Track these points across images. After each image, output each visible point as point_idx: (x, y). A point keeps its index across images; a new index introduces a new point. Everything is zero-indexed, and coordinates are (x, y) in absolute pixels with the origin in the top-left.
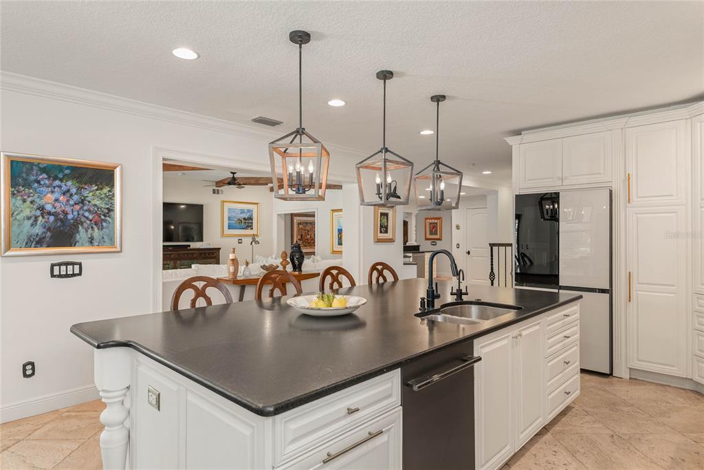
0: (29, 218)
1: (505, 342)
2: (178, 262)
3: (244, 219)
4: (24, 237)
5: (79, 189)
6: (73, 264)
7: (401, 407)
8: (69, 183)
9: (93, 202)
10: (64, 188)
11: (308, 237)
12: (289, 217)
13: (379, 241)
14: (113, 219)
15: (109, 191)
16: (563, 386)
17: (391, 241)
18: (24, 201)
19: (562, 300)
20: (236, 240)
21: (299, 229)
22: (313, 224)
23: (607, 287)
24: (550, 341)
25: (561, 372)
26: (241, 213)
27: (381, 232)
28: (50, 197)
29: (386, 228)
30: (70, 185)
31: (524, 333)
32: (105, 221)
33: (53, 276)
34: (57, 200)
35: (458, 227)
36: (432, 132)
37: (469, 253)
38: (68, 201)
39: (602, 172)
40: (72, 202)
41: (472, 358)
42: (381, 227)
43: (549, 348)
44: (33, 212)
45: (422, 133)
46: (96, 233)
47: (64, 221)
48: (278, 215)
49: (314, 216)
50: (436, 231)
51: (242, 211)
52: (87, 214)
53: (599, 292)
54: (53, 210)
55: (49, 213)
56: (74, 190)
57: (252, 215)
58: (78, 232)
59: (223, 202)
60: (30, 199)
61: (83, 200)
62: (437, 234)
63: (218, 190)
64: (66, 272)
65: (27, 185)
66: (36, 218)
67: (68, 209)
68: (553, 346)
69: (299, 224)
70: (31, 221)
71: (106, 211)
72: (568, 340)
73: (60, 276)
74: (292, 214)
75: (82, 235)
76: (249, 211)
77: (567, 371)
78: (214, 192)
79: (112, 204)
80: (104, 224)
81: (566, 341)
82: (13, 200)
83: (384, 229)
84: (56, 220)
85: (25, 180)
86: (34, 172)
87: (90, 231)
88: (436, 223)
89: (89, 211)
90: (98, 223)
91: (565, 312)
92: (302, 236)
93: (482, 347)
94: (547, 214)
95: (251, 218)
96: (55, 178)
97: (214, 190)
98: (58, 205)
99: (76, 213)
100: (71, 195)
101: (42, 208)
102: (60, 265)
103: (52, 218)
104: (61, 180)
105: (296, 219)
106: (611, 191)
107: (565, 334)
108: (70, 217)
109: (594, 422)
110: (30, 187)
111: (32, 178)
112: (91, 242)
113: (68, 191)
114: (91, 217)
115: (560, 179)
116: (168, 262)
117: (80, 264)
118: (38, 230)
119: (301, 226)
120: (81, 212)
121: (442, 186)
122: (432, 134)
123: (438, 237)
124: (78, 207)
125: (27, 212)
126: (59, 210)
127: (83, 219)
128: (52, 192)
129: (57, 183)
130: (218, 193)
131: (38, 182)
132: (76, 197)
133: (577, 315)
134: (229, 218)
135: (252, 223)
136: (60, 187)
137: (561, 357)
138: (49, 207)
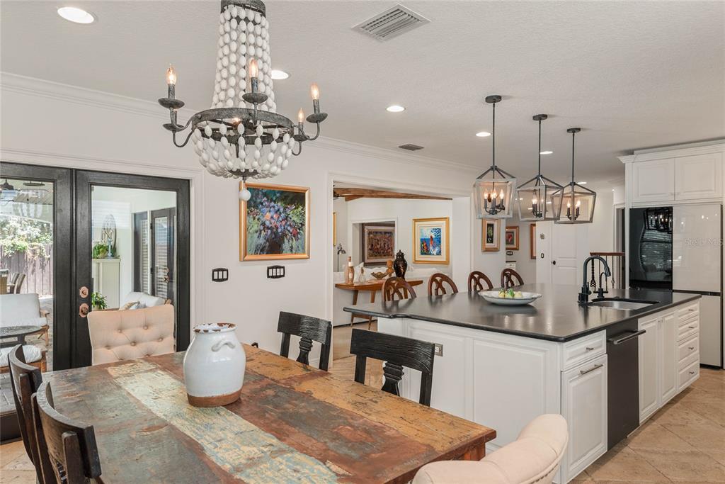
0: (257, 232)
1: (654, 324)
4: (253, 247)
5: (285, 208)
6: (280, 267)
7: (607, 355)
8: (279, 204)
9: (293, 219)
10: (276, 208)
11: (378, 246)
12: (361, 226)
13: (487, 250)
14: (304, 232)
15: (302, 210)
16: (689, 367)
17: (496, 250)
18: (254, 219)
19: (675, 301)
21: (369, 239)
22: (391, 234)
23: (719, 291)
24: (680, 329)
25: (686, 356)
27: (488, 242)
28: (268, 215)
29: (492, 237)
30: (280, 205)
31: (666, 319)
32: (299, 233)
33: (268, 277)
34: (272, 217)
35: (542, 237)
36: (489, 134)
37: (554, 263)
38: (278, 218)
39: (713, 189)
40: (280, 219)
41: (637, 331)
42: (488, 237)
43: (680, 334)
44: (259, 227)
45: (478, 135)
46: (294, 243)
47: (276, 234)
48: (354, 224)
49: (393, 225)
50: (512, 240)
52: (289, 228)
53: (711, 295)
54: (270, 226)
55: (268, 228)
56: (282, 210)
58: (284, 242)
60: (257, 217)
61: (287, 217)
62: (513, 244)
64: (275, 273)
65: (256, 207)
66: (261, 231)
67: (278, 224)
68: (682, 333)
69: (370, 233)
70: (258, 234)
71: (300, 225)
72: (693, 330)
73: (273, 277)
74: (363, 224)
75: (286, 245)
77: (692, 355)
79: (304, 220)
80: (299, 236)
81: (690, 331)
82: (248, 218)
83: (490, 238)
84: (272, 232)
85: (255, 202)
86: (260, 196)
87: (291, 241)
88: (513, 233)
89: (290, 225)
90: (295, 235)
91: (689, 308)
92: (372, 245)
93: (643, 325)
94: (651, 224)
96: (272, 200)
98: (273, 221)
99: (283, 228)
100: (280, 213)
101: (263, 224)
102: (272, 268)
103: (269, 231)
104: (275, 202)
105: (367, 229)
106: (722, 206)
107: (690, 325)
108: (279, 230)
109: (714, 397)
110: (257, 208)
111: (259, 201)
112: (291, 251)
113: (279, 210)
114: (291, 231)
115: (672, 195)
117: (284, 268)
118: (262, 241)
119: (371, 235)
120: (286, 227)
121: (578, 204)
122: (489, 136)
123: (515, 247)
124: (284, 223)
125: (256, 228)
126: (273, 225)
127: (287, 232)
128: (270, 211)
129: (272, 204)
131: (262, 204)
132: (283, 215)
133: (698, 311)
136: (274, 207)
137: (688, 343)
138: (268, 223)
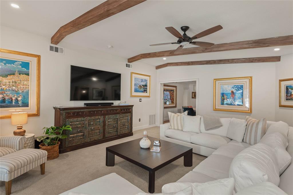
2: (107, 117)
3: (143, 86)
20: (138, 99)
26: (141, 82)
48: (161, 84)
51: (142, 81)
57: (147, 84)
59: (132, 73)
63: (129, 65)
76: (146, 80)
78: (127, 66)
95: (146, 86)
97: (127, 64)
116: (100, 117)
130: (129, 67)
134: (135, 84)
135: (147, 88)
